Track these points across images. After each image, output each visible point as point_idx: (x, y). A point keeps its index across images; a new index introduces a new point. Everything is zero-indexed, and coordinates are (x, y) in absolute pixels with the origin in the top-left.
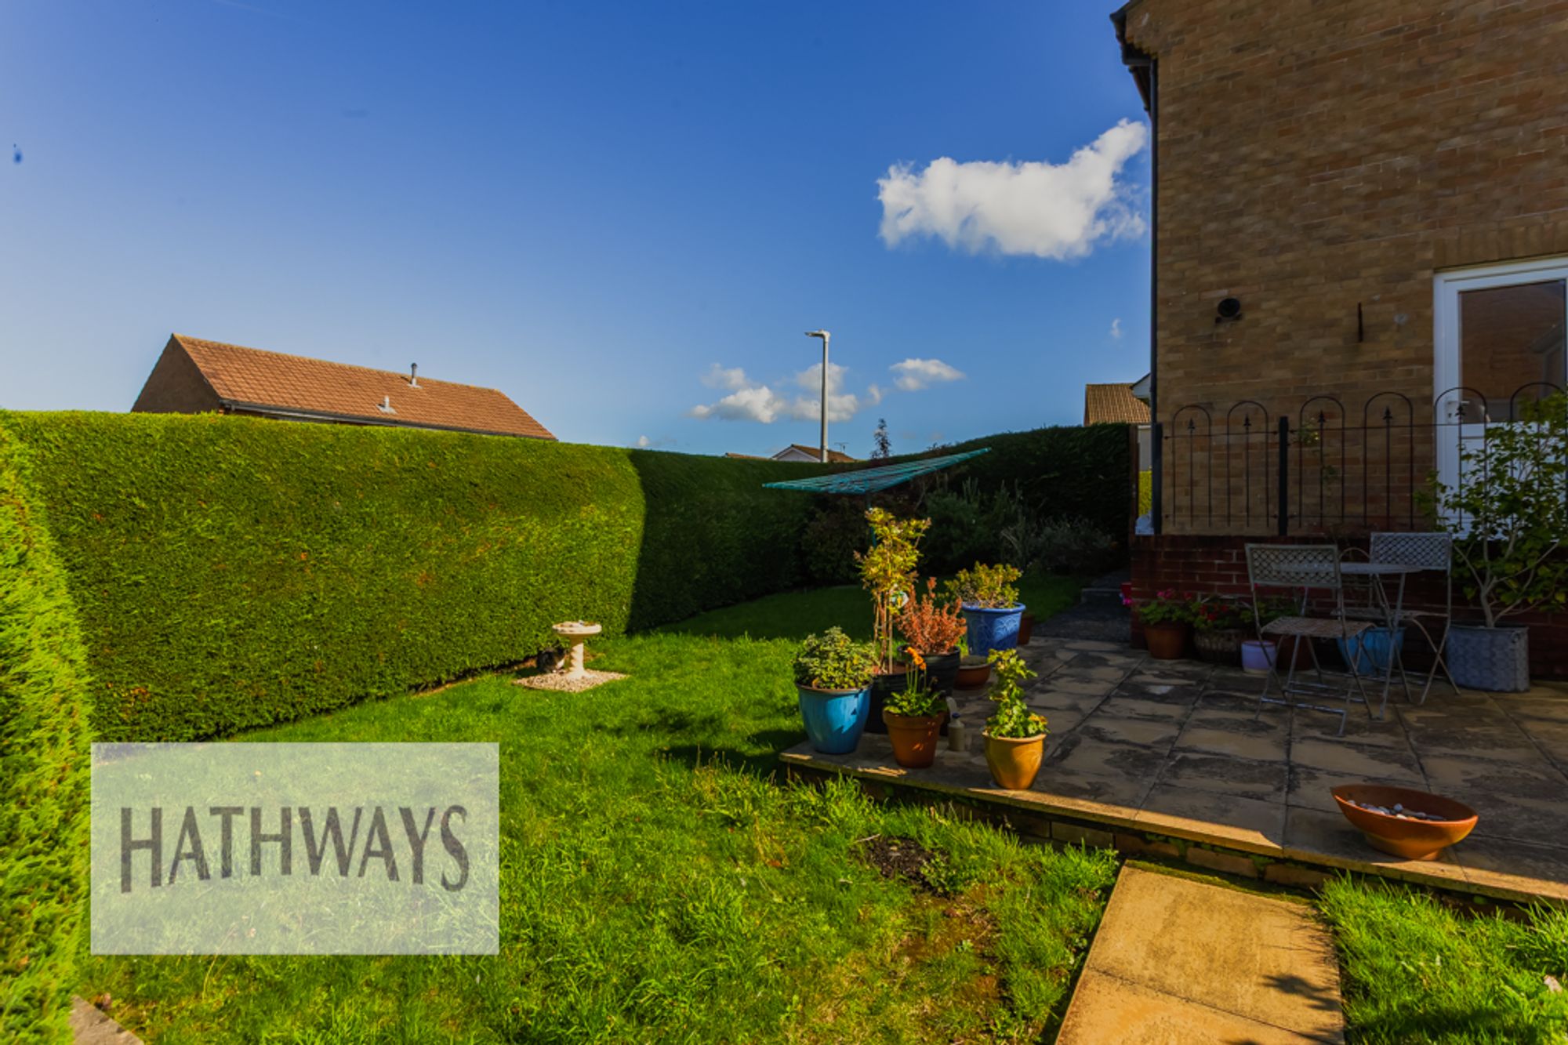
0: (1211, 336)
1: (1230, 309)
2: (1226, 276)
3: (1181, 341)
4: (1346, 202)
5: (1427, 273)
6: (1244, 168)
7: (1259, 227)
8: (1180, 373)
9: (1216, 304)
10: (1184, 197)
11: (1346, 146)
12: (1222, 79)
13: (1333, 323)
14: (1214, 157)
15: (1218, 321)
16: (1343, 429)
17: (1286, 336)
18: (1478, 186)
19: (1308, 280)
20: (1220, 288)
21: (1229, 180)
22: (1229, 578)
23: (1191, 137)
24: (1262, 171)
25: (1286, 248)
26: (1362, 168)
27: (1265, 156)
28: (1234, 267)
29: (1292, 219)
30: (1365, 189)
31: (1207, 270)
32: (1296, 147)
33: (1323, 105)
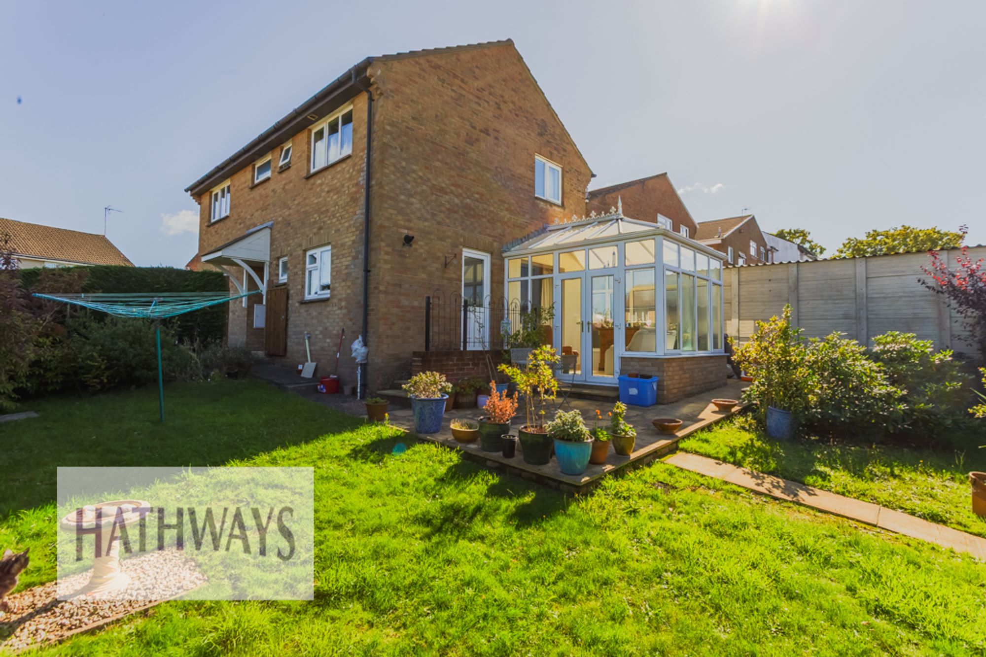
0: (401, 251)
1: (409, 240)
2: (407, 224)
3: (389, 249)
4: (443, 209)
5: (461, 247)
6: (414, 175)
7: (418, 206)
8: (389, 266)
9: (403, 236)
10: (392, 177)
11: (443, 185)
13: (438, 258)
14: (404, 164)
15: (404, 244)
17: (425, 260)
18: (472, 220)
19: (432, 237)
20: (405, 228)
21: (409, 178)
23: (396, 148)
24: (419, 181)
25: (426, 220)
26: (447, 197)
27: (421, 174)
28: (409, 221)
29: (428, 208)
30: (448, 206)
31: (400, 218)
32: (430, 176)
33: (438, 164)
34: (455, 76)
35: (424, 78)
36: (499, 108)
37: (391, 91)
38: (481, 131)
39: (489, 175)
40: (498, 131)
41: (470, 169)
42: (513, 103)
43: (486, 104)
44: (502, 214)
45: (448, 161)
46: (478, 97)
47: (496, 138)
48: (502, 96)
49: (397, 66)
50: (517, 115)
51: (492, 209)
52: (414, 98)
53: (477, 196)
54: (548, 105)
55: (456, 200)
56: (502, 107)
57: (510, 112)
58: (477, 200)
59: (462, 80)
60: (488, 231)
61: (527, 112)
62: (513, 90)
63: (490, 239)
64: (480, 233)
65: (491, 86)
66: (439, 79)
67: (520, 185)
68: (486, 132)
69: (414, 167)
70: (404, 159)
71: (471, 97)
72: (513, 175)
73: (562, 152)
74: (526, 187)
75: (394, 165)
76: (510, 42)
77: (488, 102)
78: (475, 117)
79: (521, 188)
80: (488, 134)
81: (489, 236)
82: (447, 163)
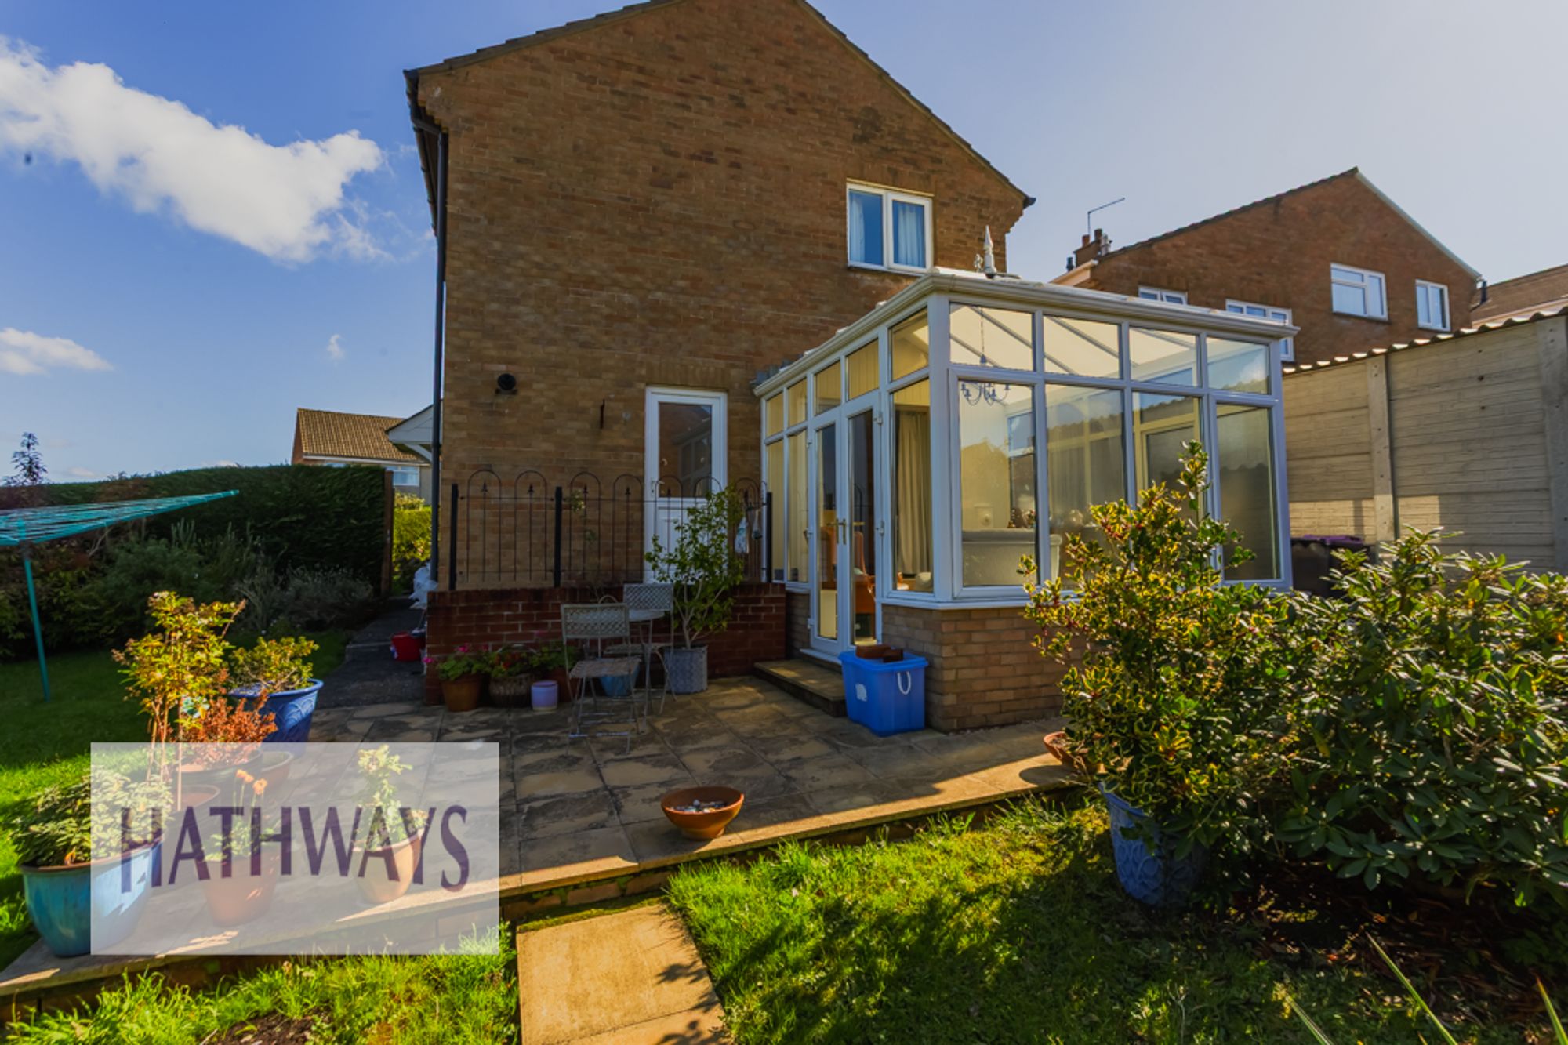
0: (491, 404)
1: (507, 383)
2: (504, 353)
3: (464, 404)
4: (594, 317)
5: (642, 385)
6: (521, 263)
7: (531, 318)
8: (464, 434)
9: (496, 377)
10: (470, 272)
11: (594, 273)
12: (505, 179)
13: (583, 411)
14: (497, 245)
15: (498, 392)
16: (599, 499)
17: (551, 416)
18: (671, 330)
19: (567, 372)
20: (499, 363)
21: (509, 270)
22: (515, 627)
23: (478, 220)
24: (534, 271)
25: (552, 342)
26: (604, 294)
27: (537, 259)
28: (512, 347)
29: (556, 319)
30: (606, 311)
31: (489, 344)
32: (559, 260)
33: (581, 235)
34: (622, 65)
35: (544, 83)
36: (741, 104)
37: (467, 120)
38: (692, 157)
39: (714, 240)
40: (738, 151)
41: (662, 233)
42: (781, 89)
43: (704, 104)
44: (753, 311)
45: (606, 225)
46: (681, 94)
47: (736, 165)
48: (748, 81)
49: (478, 72)
50: (791, 111)
51: (723, 304)
52: (521, 123)
53: (681, 283)
54: (883, 75)
55: (628, 298)
56: (749, 100)
57: (774, 107)
58: (683, 291)
59: (641, 70)
60: (714, 349)
61: (822, 99)
62: (781, 64)
63: (721, 364)
64: (691, 353)
65: (716, 67)
66: (581, 77)
67: (803, 249)
68: (707, 157)
69: (522, 248)
70: (497, 238)
71: (664, 97)
72: (782, 232)
73: (929, 166)
74: (822, 250)
75: (474, 251)
77: (709, 100)
78: (675, 133)
79: (805, 255)
80: (710, 161)
81: (717, 357)
82: (602, 231)
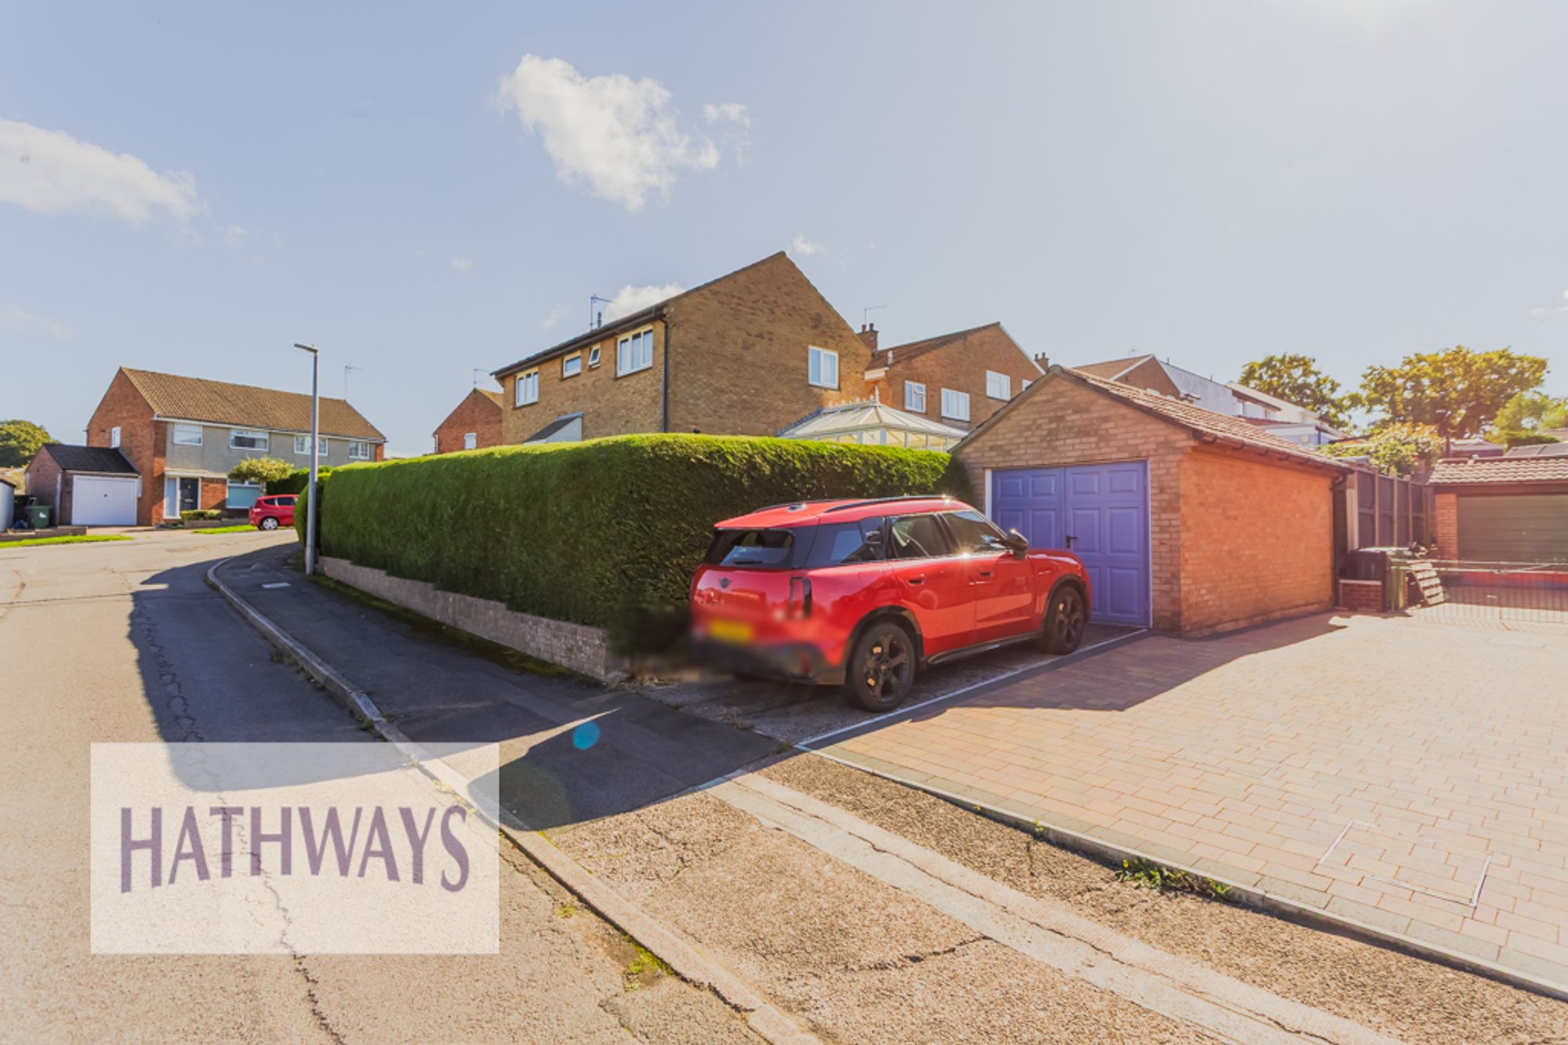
2: (695, 421)
4: (723, 405)
6: (700, 382)
7: (703, 406)
9: (692, 430)
10: (684, 385)
11: (724, 387)
18: (749, 412)
19: (715, 429)
20: (693, 424)
21: (696, 385)
23: (686, 364)
24: (704, 386)
25: (710, 416)
26: (726, 396)
27: (705, 380)
28: (697, 418)
29: (712, 406)
30: (727, 403)
31: (689, 417)
32: (712, 381)
33: (719, 370)
34: (733, 296)
35: (707, 305)
36: (773, 313)
37: (684, 321)
38: (756, 336)
39: (763, 372)
40: (771, 333)
41: (746, 369)
42: (787, 305)
43: (760, 313)
44: (776, 403)
45: (728, 366)
46: (753, 309)
47: (771, 339)
48: (775, 302)
49: (686, 301)
50: (790, 315)
51: (766, 400)
52: (699, 322)
53: (752, 391)
54: (822, 299)
55: (735, 398)
56: (776, 311)
57: (784, 313)
58: (753, 395)
59: (739, 298)
60: (763, 420)
61: (801, 309)
62: (787, 294)
63: (765, 426)
64: (756, 422)
65: (765, 296)
66: (719, 302)
67: (793, 376)
68: (761, 336)
69: (700, 376)
70: (692, 372)
71: (747, 309)
72: (787, 369)
73: (838, 339)
74: (800, 377)
75: (684, 377)
76: (782, 254)
77: (761, 310)
78: (750, 325)
79: (795, 379)
80: (763, 338)
81: (765, 423)
82: (726, 369)
